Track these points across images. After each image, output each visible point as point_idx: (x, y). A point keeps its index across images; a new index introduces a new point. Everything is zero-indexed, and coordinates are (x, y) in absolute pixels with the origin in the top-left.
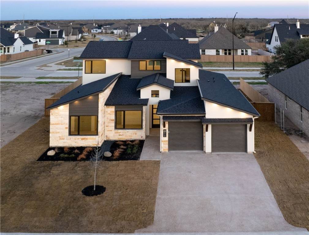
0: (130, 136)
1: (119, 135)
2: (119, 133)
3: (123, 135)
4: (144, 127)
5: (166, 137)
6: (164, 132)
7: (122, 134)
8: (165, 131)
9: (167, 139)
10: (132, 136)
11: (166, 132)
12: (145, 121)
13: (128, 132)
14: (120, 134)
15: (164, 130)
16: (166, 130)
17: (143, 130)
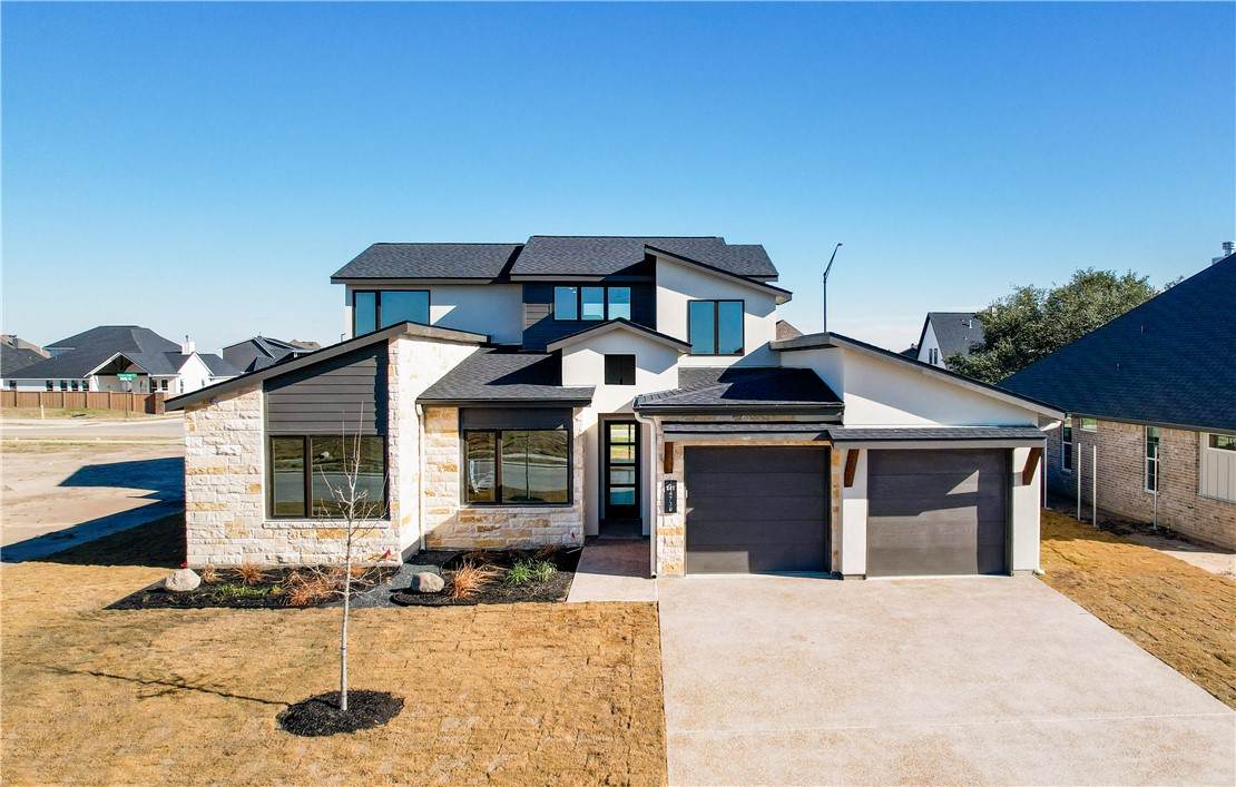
0: (522, 533)
1: (481, 529)
2: (479, 520)
3: (493, 528)
4: (578, 495)
5: (675, 511)
6: (667, 493)
7: (489, 525)
8: (669, 488)
9: (678, 520)
10: (530, 534)
11: (675, 492)
12: (582, 471)
13: (515, 516)
14: (484, 524)
15: (667, 483)
16: (674, 482)
17: (575, 507)
